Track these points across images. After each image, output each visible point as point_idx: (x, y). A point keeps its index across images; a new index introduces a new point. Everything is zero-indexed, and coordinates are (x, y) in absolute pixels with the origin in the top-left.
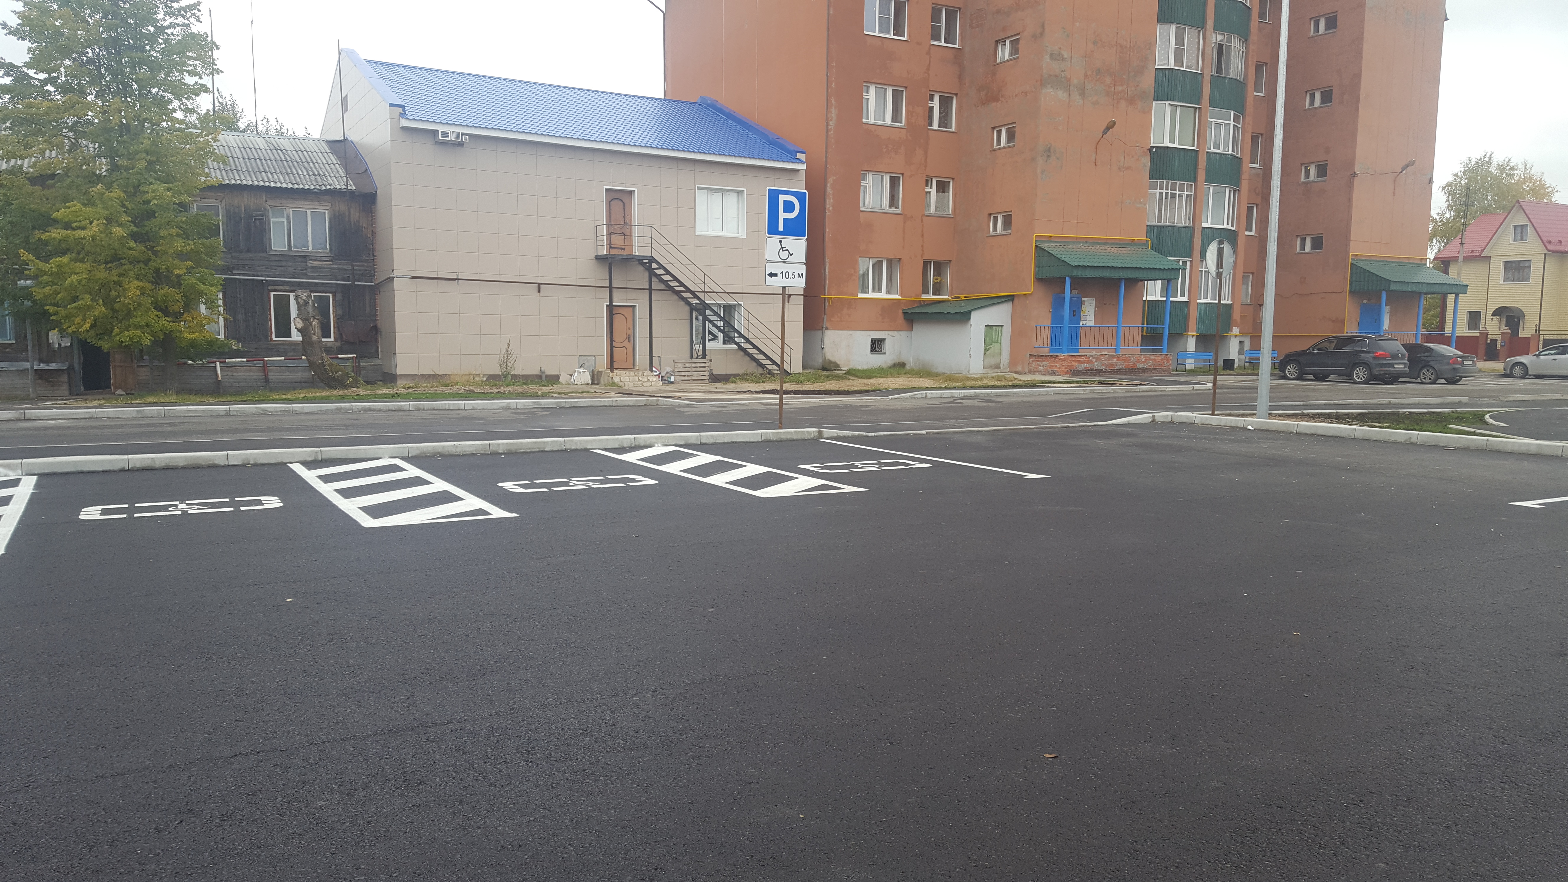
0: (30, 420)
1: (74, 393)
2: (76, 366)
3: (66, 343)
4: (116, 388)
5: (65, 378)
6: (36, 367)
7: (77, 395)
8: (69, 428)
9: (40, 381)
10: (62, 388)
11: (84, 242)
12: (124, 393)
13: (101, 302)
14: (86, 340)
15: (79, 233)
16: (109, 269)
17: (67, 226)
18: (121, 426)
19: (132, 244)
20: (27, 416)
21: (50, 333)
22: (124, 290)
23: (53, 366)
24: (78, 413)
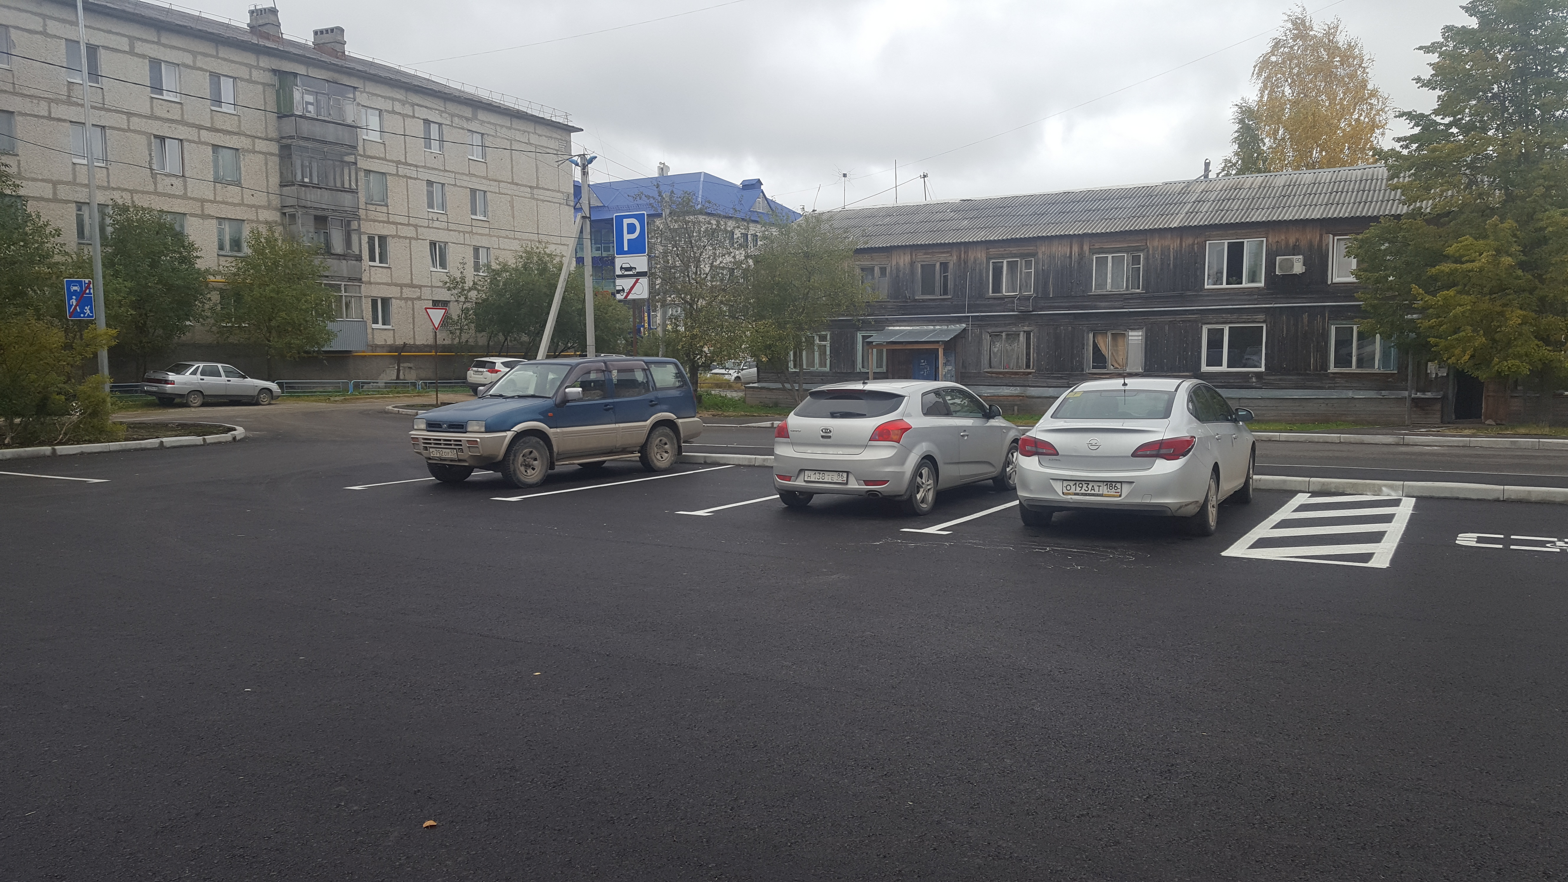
0: (1408, 445)
1: (1445, 422)
2: (1450, 396)
3: (1443, 373)
4: (1487, 418)
5: (1438, 406)
6: (1413, 396)
7: (1449, 423)
8: (1443, 455)
9: (1415, 409)
10: (1435, 416)
11: (1471, 274)
12: (1494, 423)
13: (1482, 332)
14: (1463, 370)
15: (1469, 266)
16: (1492, 300)
17: (1458, 261)
18: (1494, 456)
19: (1520, 272)
20: (1406, 441)
21: (1430, 364)
22: (1507, 319)
23: (1429, 395)
24: (1453, 441)
